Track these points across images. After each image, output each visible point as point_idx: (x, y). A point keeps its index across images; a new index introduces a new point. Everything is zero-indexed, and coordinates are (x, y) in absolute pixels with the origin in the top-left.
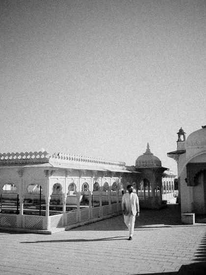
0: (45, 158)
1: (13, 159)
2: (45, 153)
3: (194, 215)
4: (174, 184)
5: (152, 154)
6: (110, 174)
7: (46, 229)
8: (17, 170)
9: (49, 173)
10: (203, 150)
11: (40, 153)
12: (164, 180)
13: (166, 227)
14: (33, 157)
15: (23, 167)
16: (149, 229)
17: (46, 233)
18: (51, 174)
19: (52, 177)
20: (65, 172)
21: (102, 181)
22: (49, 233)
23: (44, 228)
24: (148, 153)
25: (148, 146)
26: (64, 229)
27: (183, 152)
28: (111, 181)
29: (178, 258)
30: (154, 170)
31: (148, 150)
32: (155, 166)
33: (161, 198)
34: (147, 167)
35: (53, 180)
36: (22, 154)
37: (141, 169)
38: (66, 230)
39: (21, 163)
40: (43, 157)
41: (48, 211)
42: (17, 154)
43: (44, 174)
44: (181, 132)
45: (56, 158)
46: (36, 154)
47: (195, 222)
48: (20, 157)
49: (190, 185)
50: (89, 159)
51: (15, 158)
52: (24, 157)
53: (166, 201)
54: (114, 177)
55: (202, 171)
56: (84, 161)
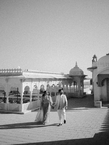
0: (20, 73)
1: (2, 73)
2: (20, 70)
3: (101, 102)
4: (90, 83)
5: (78, 68)
6: (55, 79)
7: (21, 111)
8: (5, 79)
9: (23, 81)
10: (106, 67)
11: (18, 70)
12: (85, 81)
13: (86, 109)
14: (14, 72)
15: (8, 77)
16: (77, 110)
17: (21, 113)
18: (24, 81)
19: (24, 83)
20: (31, 80)
21: (51, 84)
22: (23, 114)
23: (20, 110)
24: (76, 67)
25: (76, 63)
26: (31, 111)
27: (96, 68)
28: (56, 83)
29: (93, 129)
30: (79, 76)
31: (76, 65)
32: (80, 74)
33: (83, 91)
34: (75, 75)
35: (24, 85)
36: (7, 70)
37: (72, 76)
38: (32, 112)
39: (7, 75)
40: (19, 71)
41: (22, 101)
42: (5, 70)
43: (20, 81)
44: (95, 57)
45: (26, 72)
46: (15, 70)
47: (102, 106)
48: (6, 72)
49: (99, 86)
50: (44, 72)
51: (3, 72)
52: (9, 72)
53: (86, 93)
54: (58, 81)
55: (106, 79)
56: (42, 73)
